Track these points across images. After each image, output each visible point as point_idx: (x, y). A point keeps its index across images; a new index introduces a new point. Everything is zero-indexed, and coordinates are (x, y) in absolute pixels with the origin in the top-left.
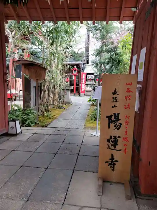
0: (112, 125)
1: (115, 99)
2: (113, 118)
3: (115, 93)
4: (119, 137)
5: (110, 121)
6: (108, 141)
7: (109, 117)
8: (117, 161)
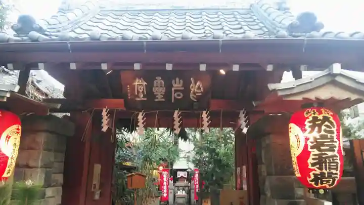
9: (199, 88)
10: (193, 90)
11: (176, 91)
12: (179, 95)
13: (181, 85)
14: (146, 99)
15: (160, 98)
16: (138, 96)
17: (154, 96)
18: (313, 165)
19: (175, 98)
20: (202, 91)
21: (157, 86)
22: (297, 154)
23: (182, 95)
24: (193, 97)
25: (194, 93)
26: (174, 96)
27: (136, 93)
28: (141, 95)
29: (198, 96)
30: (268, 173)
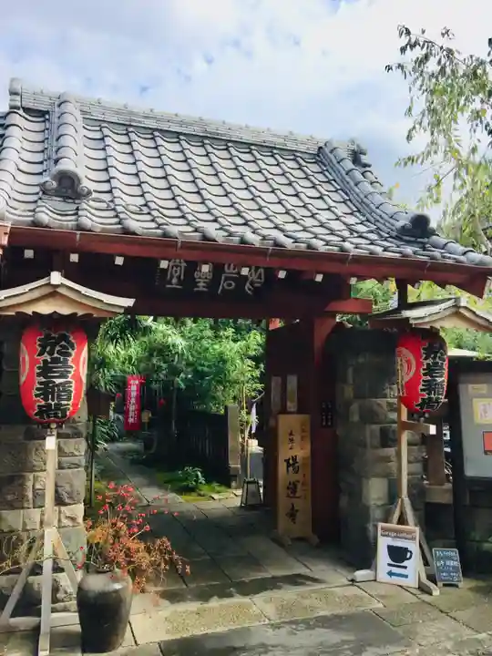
0: (291, 469)
1: (292, 440)
2: (291, 461)
3: (291, 434)
4: (298, 482)
5: (288, 465)
6: (288, 488)
7: (287, 461)
8: (297, 511)
9: (260, 277)
10: (250, 279)
11: (227, 279)
12: (230, 285)
13: (236, 271)
14: (180, 287)
15: (201, 286)
16: (169, 282)
17: (195, 284)
18: (422, 390)
19: (223, 287)
20: (263, 280)
22: (407, 379)
23: (233, 284)
24: (249, 289)
25: (252, 284)
26: (223, 285)
27: (169, 277)
28: (174, 281)
29: (256, 288)
30: (357, 397)
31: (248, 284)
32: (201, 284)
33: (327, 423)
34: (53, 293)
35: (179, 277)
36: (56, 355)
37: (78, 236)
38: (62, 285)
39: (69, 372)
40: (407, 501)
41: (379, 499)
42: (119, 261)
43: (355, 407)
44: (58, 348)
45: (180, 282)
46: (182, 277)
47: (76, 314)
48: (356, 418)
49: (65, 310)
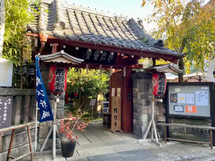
2: (115, 109)
6: (114, 117)
10: (110, 57)
11: (103, 57)
12: (104, 59)
13: (106, 55)
14: (90, 58)
15: (96, 59)
16: (87, 57)
17: (94, 58)
20: (113, 58)
21: (96, 54)
22: (154, 86)
24: (109, 60)
25: (110, 58)
26: (102, 58)
27: (86, 56)
28: (88, 56)
29: (111, 60)
30: (140, 91)
31: (109, 58)
32: (96, 58)
33: (129, 99)
34: (62, 56)
35: (89, 55)
36: (61, 75)
37: (67, 40)
38: (64, 54)
39: (64, 80)
40: (154, 121)
41: (145, 120)
42: (77, 48)
43: (139, 94)
44: (61, 73)
45: (89, 57)
46: (90, 56)
47: (67, 63)
48: (139, 97)
49: (64, 61)
